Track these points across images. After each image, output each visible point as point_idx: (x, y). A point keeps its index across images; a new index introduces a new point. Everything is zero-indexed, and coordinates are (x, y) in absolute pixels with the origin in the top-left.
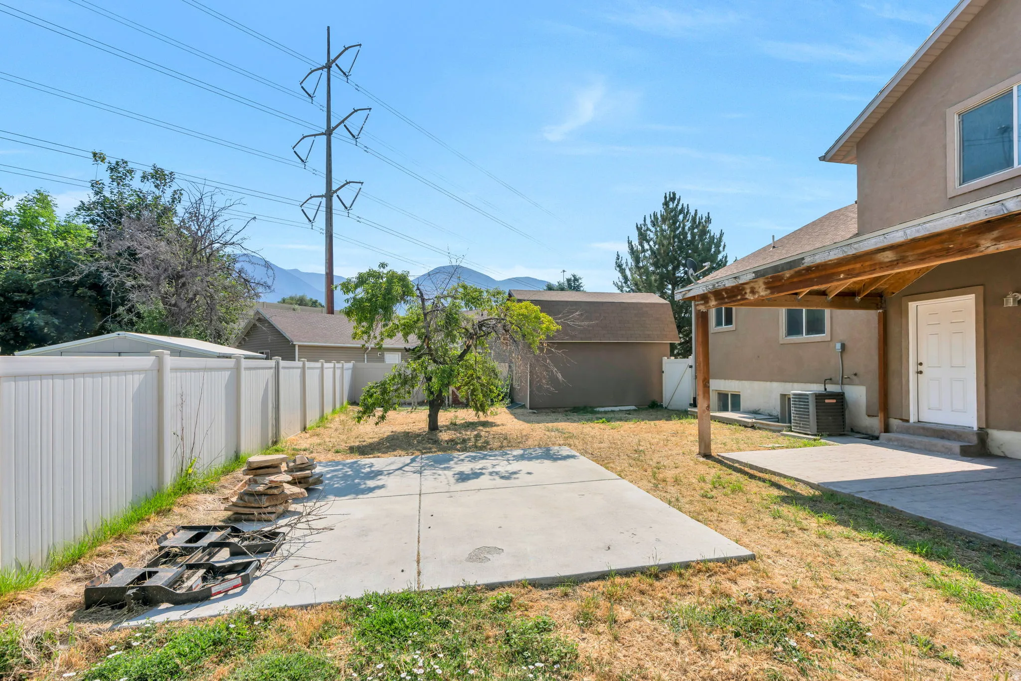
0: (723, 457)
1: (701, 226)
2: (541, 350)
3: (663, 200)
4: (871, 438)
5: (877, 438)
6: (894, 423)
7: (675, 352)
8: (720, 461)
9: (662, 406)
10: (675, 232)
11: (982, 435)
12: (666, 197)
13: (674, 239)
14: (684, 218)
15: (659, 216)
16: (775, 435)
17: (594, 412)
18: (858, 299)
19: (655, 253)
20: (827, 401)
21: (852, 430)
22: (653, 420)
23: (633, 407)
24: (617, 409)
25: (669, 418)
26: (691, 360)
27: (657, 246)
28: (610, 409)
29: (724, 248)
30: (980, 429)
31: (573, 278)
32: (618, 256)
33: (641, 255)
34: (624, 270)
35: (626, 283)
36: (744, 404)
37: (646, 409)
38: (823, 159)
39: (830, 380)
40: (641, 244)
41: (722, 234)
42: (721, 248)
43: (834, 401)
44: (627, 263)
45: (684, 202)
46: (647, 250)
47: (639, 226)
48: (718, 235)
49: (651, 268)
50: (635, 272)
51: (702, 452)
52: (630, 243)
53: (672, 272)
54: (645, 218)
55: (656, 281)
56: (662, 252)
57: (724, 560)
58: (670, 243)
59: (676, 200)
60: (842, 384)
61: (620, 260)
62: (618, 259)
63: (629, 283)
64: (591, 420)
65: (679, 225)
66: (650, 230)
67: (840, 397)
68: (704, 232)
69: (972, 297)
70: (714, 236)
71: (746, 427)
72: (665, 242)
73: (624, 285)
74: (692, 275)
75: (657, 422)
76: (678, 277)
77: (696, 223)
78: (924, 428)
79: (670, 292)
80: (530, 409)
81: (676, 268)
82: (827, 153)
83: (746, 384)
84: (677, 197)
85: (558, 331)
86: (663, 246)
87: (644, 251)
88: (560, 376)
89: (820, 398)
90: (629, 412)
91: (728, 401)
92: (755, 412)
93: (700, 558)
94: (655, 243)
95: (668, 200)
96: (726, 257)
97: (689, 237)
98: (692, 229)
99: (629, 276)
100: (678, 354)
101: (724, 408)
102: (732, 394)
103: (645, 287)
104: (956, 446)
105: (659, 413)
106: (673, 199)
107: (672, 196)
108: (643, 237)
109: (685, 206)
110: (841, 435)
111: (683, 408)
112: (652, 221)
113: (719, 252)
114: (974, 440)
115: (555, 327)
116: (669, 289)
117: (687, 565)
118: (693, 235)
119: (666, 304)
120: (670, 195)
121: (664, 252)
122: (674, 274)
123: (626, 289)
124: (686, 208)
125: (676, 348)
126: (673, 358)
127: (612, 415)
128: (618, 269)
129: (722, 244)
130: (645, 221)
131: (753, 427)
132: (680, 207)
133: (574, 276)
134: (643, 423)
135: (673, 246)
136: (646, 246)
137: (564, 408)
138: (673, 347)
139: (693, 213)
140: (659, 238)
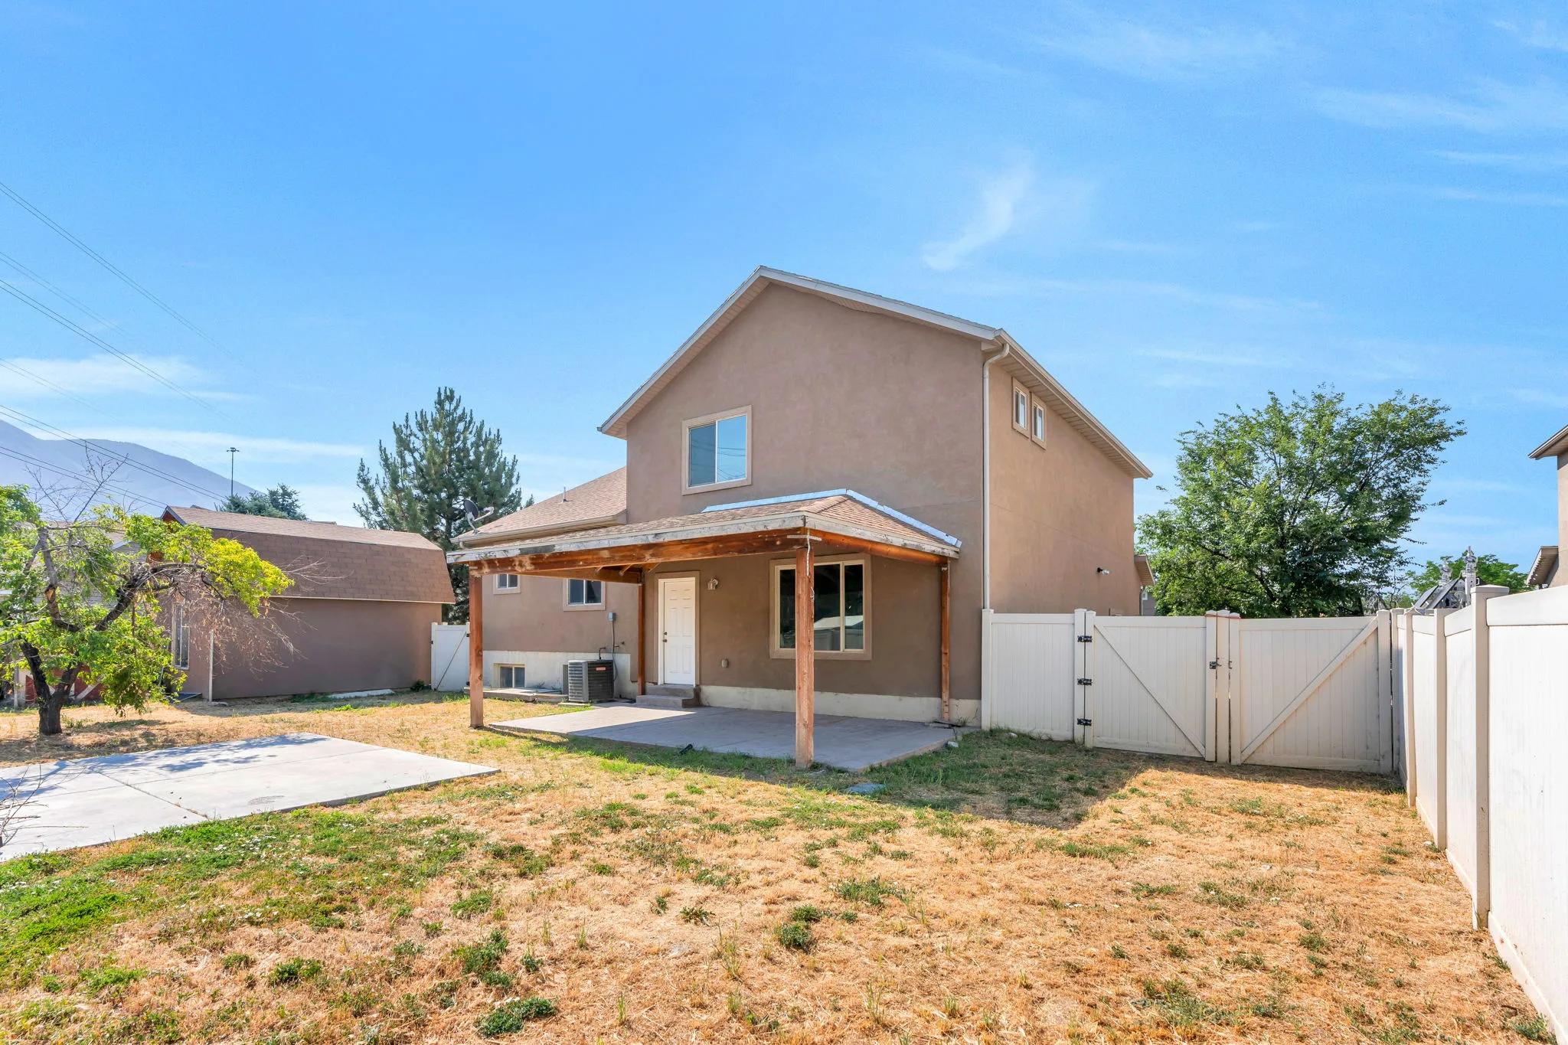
0: (495, 726)
1: (489, 445)
2: (262, 610)
3: (435, 397)
4: (632, 701)
5: (635, 701)
6: (649, 685)
7: (450, 615)
8: (491, 729)
9: (429, 688)
10: (452, 445)
11: (697, 691)
12: (439, 394)
13: (450, 455)
14: (466, 429)
15: (429, 418)
16: (552, 707)
17: (325, 700)
18: (621, 573)
19: (422, 471)
20: (598, 669)
21: (621, 697)
22: (418, 703)
23: (388, 691)
24: (364, 694)
25: (439, 700)
26: (467, 627)
27: (425, 462)
28: (353, 695)
29: (517, 480)
30: (697, 685)
31: (281, 491)
32: (363, 465)
33: (400, 472)
34: (372, 488)
35: (375, 508)
36: (529, 678)
37: (408, 692)
38: (600, 429)
39: (604, 649)
40: (402, 457)
41: (515, 462)
42: (514, 480)
43: (604, 669)
44: (377, 480)
45: (467, 405)
46: (410, 465)
47: (398, 426)
48: (510, 461)
49: (416, 492)
50: (391, 495)
51: (474, 723)
52: (383, 451)
53: (447, 502)
54: (407, 417)
55: (422, 510)
56: (433, 472)
57: (479, 775)
58: (444, 462)
59: (455, 400)
60: (614, 652)
61: (365, 472)
62: (363, 470)
63: (380, 509)
64: (328, 708)
65: (459, 438)
66: (415, 436)
67: (609, 665)
68: (492, 455)
69: (693, 579)
70: (505, 462)
71: (527, 702)
72: (438, 460)
73: (371, 510)
74: (471, 520)
75: (424, 705)
76: (456, 509)
77: (481, 439)
78: (666, 689)
79: (443, 529)
80: (213, 700)
81: (452, 496)
82: (603, 426)
83: (531, 655)
84: (457, 397)
85: (290, 587)
86: (434, 463)
87: (405, 465)
88: (291, 647)
89: (592, 665)
90: (383, 697)
91: (511, 676)
92: (539, 687)
93: (460, 775)
94: (422, 457)
95: (442, 397)
96: (520, 492)
97: (472, 457)
98: (476, 445)
99: (380, 499)
100: (455, 618)
101: (508, 685)
102: (516, 668)
103: (406, 518)
104: (679, 700)
105: (426, 696)
106: (450, 398)
107: (448, 393)
108: (403, 444)
109: (467, 411)
110: (610, 701)
111: (459, 689)
112: (417, 423)
113: (511, 484)
114: (692, 695)
115: (286, 582)
116: (443, 525)
117: (450, 781)
118: (478, 454)
119: (438, 551)
120: (446, 393)
121: (436, 473)
122: (450, 505)
123: (374, 517)
124: (469, 414)
125: (452, 609)
126: (445, 624)
127: (358, 702)
128: (362, 485)
129: (515, 474)
130: (407, 421)
131: (534, 701)
132: (459, 412)
133: (283, 488)
134: (404, 707)
135: (450, 466)
136: (409, 458)
137: (276, 696)
138: (446, 609)
139: (478, 424)
140: (429, 450)
